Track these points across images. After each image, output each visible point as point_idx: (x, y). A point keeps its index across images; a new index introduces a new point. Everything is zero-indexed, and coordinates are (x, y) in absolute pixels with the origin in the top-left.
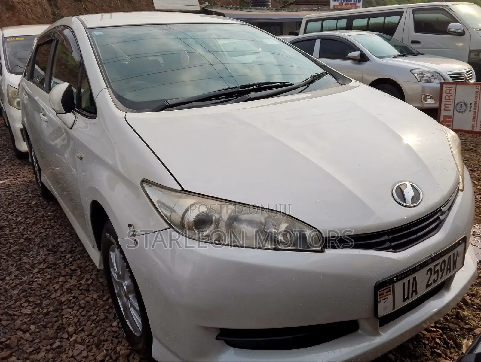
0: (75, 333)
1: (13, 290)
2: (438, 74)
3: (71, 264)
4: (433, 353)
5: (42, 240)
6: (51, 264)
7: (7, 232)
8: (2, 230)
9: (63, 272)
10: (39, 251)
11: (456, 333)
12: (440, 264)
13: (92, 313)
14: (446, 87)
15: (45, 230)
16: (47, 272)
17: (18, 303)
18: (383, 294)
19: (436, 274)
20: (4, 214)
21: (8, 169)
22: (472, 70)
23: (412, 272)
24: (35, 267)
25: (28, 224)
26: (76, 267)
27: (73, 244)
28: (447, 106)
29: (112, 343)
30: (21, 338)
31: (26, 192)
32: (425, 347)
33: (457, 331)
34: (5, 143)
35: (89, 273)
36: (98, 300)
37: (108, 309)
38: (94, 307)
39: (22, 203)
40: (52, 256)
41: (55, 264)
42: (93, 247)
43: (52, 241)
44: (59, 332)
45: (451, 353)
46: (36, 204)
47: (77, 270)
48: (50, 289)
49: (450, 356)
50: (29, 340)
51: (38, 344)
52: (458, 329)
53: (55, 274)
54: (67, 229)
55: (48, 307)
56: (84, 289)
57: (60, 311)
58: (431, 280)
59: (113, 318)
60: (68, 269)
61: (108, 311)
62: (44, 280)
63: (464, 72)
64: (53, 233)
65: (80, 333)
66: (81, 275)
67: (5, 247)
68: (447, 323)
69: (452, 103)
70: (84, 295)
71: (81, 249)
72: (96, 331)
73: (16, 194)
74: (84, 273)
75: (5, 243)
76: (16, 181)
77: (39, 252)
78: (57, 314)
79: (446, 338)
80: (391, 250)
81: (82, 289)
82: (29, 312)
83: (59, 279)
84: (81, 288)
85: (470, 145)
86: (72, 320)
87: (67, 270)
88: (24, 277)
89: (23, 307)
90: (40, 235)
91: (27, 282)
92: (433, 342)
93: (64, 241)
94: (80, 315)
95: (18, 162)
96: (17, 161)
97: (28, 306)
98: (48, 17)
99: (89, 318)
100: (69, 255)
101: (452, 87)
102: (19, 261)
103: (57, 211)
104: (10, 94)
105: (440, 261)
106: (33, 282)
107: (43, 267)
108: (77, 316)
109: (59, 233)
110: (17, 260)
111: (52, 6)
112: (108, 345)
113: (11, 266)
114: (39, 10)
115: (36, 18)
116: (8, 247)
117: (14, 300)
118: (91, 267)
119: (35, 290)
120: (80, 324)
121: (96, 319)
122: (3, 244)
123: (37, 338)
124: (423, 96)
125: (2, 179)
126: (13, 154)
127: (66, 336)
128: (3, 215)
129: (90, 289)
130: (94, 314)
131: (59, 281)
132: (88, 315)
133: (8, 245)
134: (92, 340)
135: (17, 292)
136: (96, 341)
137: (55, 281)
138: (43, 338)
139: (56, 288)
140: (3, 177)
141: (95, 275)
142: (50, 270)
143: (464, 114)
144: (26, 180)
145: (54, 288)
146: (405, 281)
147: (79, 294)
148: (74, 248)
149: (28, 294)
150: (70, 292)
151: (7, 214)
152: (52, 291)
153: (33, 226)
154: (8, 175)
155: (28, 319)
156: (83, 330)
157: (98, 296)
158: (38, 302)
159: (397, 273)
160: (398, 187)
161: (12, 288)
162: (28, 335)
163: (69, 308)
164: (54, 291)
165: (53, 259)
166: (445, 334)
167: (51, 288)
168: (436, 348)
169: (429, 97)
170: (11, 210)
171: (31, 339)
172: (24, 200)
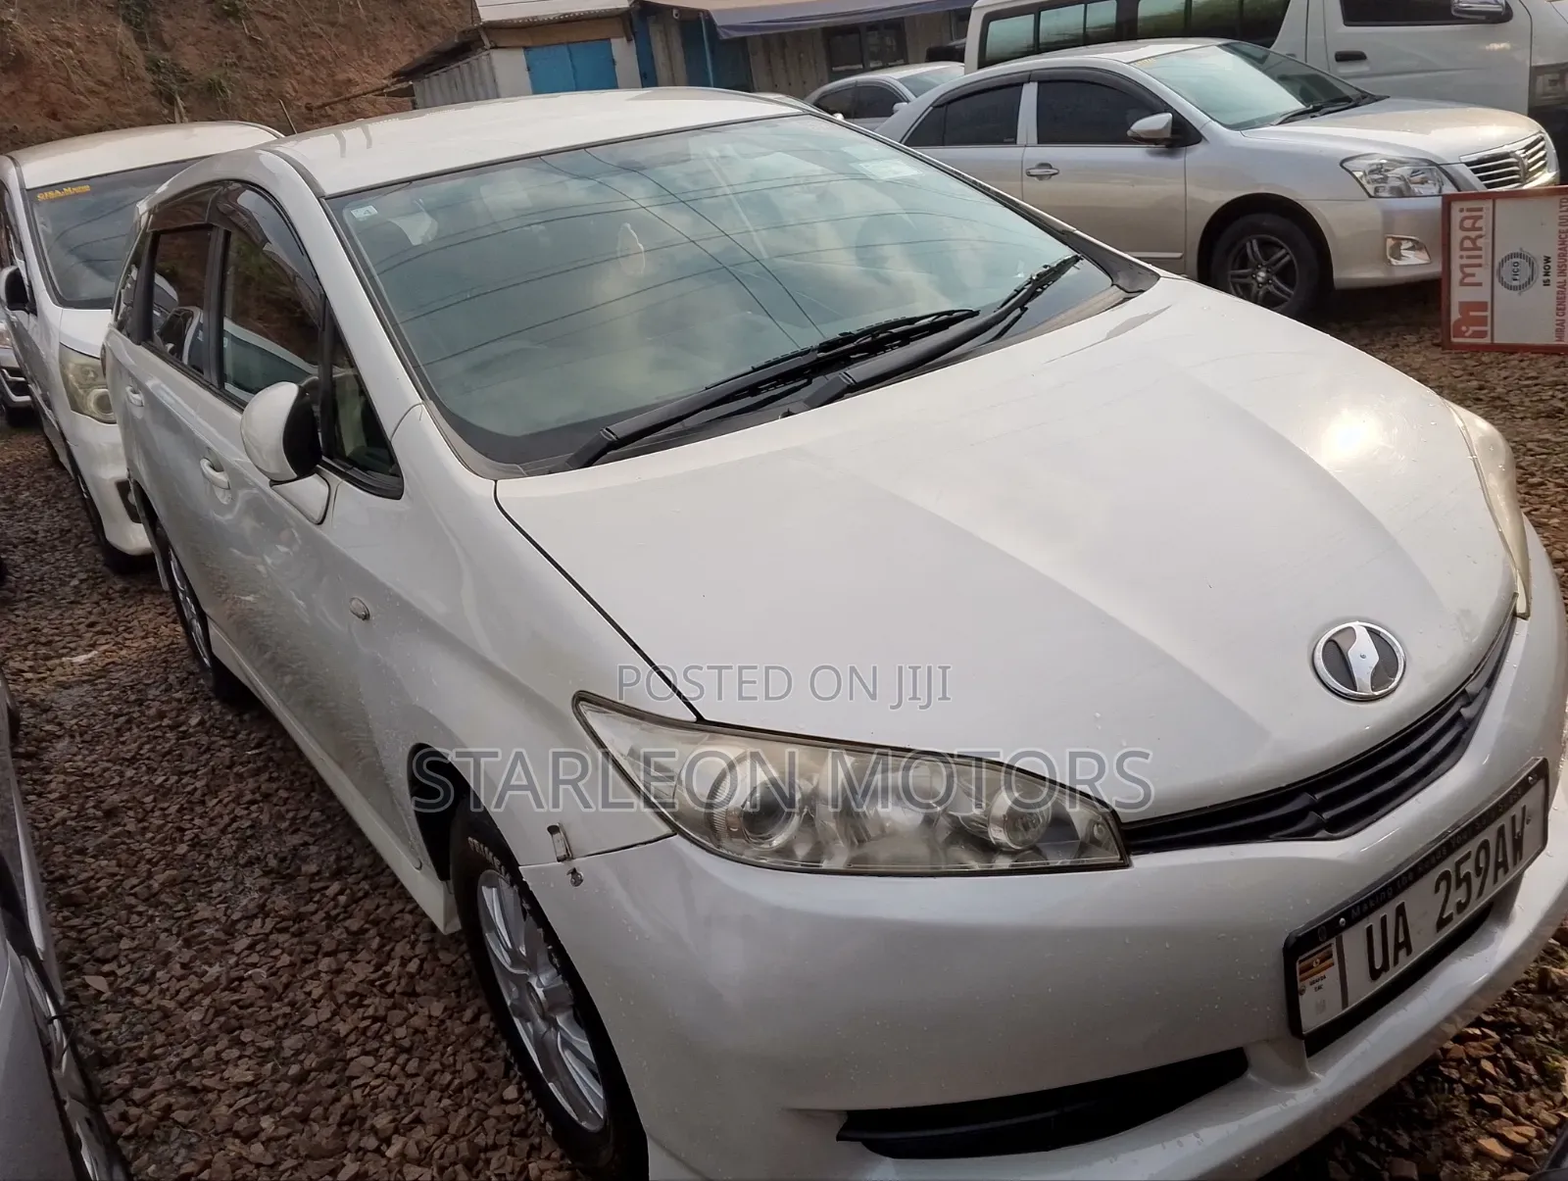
0: (396, 1131)
1: (187, 1010)
2: (1433, 168)
3: (345, 912)
4: (1475, 1105)
5: (244, 843)
6: (284, 919)
7: (131, 827)
8: (114, 820)
9: (326, 940)
10: (240, 877)
11: (1542, 1038)
12: (1473, 856)
13: (437, 1066)
14: (1462, 210)
15: (247, 809)
16: (277, 946)
17: (210, 1050)
18: (1312, 967)
19: (1464, 886)
20: (109, 765)
21: (90, 613)
22: (1542, 139)
23: (1390, 894)
24: (237, 930)
25: (189, 793)
26: (362, 922)
27: (340, 848)
28: (1468, 270)
29: (511, 1153)
30: (241, 1157)
31: (163, 687)
32: (1452, 1091)
33: (1545, 1031)
34: (66, 523)
35: (405, 937)
36: (448, 1023)
37: (482, 1048)
38: (440, 1047)
39: (160, 726)
40: (284, 892)
41: (299, 918)
42: (420, 868)
43: (273, 843)
44: (349, 1132)
45: (1530, 1102)
46: (202, 723)
47: (367, 930)
48: (297, 998)
49: (1529, 1111)
50: (265, 1163)
51: (292, 1174)
52: (1548, 1026)
53: (302, 951)
54: (314, 799)
55: (301, 1057)
56: (399, 989)
57: (339, 1065)
58: (1449, 903)
59: (502, 1075)
60: (339, 930)
61: (483, 1055)
62: (274, 973)
63: (1517, 148)
64: (271, 815)
65: (412, 1129)
66: (381, 946)
67: (135, 874)
68: (1514, 1010)
69: (1486, 259)
70: (402, 1008)
71: (367, 861)
72: (459, 1119)
73: (133, 698)
74: (390, 938)
75: (131, 863)
76: (123, 652)
77: (242, 883)
78: (331, 1077)
79: (1514, 1057)
80: (1323, 833)
81: (394, 991)
82: (250, 1078)
83: (316, 966)
84: (389, 989)
85: (1553, 396)
86: (382, 1091)
87: (338, 933)
88: (211, 965)
89: (227, 1063)
90: (235, 825)
91: (224, 981)
92: (1473, 1072)
93: (311, 840)
94: (401, 1073)
95: (118, 587)
96: (115, 583)
97: (240, 1057)
98: (137, 79)
99: (429, 1080)
100: (335, 887)
101: (1480, 210)
102: (185, 917)
103: (270, 741)
104: (71, 376)
105: (1472, 846)
106: (241, 979)
107: (262, 931)
108: (394, 1079)
109: (291, 815)
110: (178, 915)
111: (146, 42)
112: (502, 1159)
113: (163, 936)
114: (107, 62)
115: (97, 88)
116: (145, 874)
117: (196, 1041)
118: (408, 917)
119: (251, 1005)
120: (406, 1101)
121: (450, 1083)
122: (127, 866)
123: (286, 1154)
124: (1390, 242)
125: (80, 650)
126: (96, 560)
127: (371, 1142)
128: (108, 769)
129: (418, 989)
130: (444, 1068)
131: (319, 972)
132: (425, 1072)
133: (143, 867)
134: (451, 1149)
135: (200, 1017)
136: (465, 1153)
137: (306, 974)
138: (303, 1153)
139: (315, 995)
140: (83, 643)
141: (424, 942)
142: (286, 936)
143: (1528, 293)
144: (155, 647)
145: (309, 994)
146: (1374, 921)
147: (388, 1009)
148: (345, 859)
149: (234, 1023)
150: (360, 1005)
151: (118, 767)
152: (304, 1005)
153: (206, 798)
154: (98, 633)
155: (250, 1099)
156: (418, 1120)
157: (445, 1009)
158: (269, 1043)
159: (1346, 903)
160: (1330, 640)
161: (181, 1004)
162: (257, 1148)
163: (365, 1053)
164: (308, 1005)
165: (286, 902)
166: (1509, 1043)
167: (300, 996)
168: (1482, 1089)
169: (1410, 244)
170: (129, 751)
171: (269, 1160)
172: (161, 715)
